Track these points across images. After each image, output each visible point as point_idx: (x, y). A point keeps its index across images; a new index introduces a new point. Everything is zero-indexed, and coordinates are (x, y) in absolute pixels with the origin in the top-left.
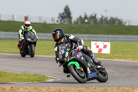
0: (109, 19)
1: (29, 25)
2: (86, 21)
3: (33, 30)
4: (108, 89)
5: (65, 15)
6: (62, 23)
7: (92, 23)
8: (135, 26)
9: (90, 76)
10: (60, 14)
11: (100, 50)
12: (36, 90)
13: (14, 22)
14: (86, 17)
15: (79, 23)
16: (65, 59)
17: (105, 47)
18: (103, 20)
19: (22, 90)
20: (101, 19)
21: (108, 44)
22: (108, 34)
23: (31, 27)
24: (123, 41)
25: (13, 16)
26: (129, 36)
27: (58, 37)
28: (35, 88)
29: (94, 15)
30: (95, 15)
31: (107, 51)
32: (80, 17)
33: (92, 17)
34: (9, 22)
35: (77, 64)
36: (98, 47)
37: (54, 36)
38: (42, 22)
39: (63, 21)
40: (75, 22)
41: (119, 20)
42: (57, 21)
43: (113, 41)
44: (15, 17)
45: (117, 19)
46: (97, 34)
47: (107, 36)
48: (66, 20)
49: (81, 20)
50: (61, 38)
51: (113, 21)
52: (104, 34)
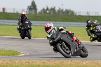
0: (64, 10)
2: (48, 12)
4: (64, 61)
5: (32, 7)
6: (30, 14)
7: (52, 13)
8: (83, 16)
10: (28, 7)
14: (47, 9)
15: (43, 13)
18: (60, 11)
19: (1, 61)
20: (59, 11)
22: (64, 21)
24: (75, 26)
26: (79, 23)
28: (10, 60)
29: (53, 8)
30: (55, 8)
32: (44, 9)
33: (52, 9)
38: (16, 12)
39: (30, 12)
40: (39, 12)
41: (72, 12)
42: (27, 12)
45: (70, 11)
47: (63, 23)
48: (33, 11)
49: (44, 11)
51: (67, 12)
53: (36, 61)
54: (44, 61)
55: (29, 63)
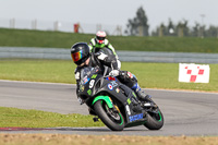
0: (207, 28)
1: (104, 38)
2: (171, 31)
3: (110, 46)
4: (206, 139)
5: (138, 21)
6: (133, 35)
7: (181, 34)
9: (131, 119)
10: (130, 21)
11: (193, 78)
12: (91, 140)
13: (57, 32)
14: (171, 26)
15: (160, 34)
16: (89, 92)
17: (201, 72)
18: (199, 30)
19: (70, 139)
20: (195, 29)
21: (206, 68)
22: (206, 52)
23: (106, 42)
25: (56, 23)
27: (80, 56)
28: (89, 137)
29: (183, 22)
30: (186, 23)
31: (204, 79)
32: (162, 26)
33: (180, 25)
34: (49, 32)
35: (108, 100)
36: (189, 72)
37: (74, 54)
39: (134, 32)
40: (153, 33)
42: (126, 32)
43: (214, 62)
44: (60, 25)
46: (189, 51)
48: (140, 29)
49: (163, 29)
50: (84, 58)
51: (214, 31)
52: (199, 51)
53: (145, 138)
54: (161, 138)
55: (128, 142)
